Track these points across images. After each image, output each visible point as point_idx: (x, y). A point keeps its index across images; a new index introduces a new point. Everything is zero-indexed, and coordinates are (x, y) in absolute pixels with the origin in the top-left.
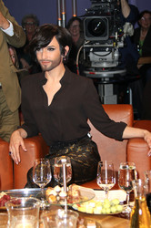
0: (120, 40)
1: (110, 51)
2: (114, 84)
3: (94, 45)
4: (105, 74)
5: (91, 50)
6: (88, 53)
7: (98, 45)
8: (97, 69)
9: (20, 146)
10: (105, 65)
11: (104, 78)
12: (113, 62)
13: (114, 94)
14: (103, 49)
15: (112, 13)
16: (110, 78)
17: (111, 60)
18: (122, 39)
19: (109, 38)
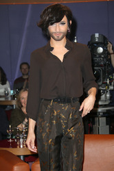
0: (111, 85)
1: (104, 92)
2: (107, 117)
4: (100, 110)
11: (99, 113)
12: (106, 101)
13: (107, 124)
15: (105, 65)
16: (104, 113)
17: (104, 99)
18: (113, 84)
19: (103, 83)
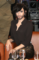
1: (37, 13)
2: (38, 25)
3: (32, 11)
4: (35, 21)
5: (31, 13)
6: (30, 14)
7: (33, 11)
8: (33, 19)
9: (10, 45)
10: (35, 18)
11: (35, 23)
12: (38, 17)
14: (35, 13)
16: (37, 23)
17: (38, 16)
19: (37, 9)
